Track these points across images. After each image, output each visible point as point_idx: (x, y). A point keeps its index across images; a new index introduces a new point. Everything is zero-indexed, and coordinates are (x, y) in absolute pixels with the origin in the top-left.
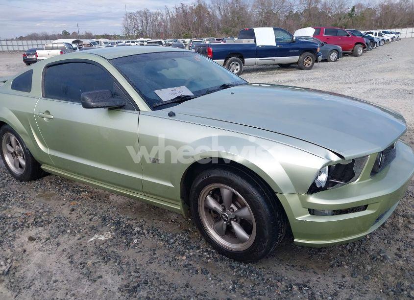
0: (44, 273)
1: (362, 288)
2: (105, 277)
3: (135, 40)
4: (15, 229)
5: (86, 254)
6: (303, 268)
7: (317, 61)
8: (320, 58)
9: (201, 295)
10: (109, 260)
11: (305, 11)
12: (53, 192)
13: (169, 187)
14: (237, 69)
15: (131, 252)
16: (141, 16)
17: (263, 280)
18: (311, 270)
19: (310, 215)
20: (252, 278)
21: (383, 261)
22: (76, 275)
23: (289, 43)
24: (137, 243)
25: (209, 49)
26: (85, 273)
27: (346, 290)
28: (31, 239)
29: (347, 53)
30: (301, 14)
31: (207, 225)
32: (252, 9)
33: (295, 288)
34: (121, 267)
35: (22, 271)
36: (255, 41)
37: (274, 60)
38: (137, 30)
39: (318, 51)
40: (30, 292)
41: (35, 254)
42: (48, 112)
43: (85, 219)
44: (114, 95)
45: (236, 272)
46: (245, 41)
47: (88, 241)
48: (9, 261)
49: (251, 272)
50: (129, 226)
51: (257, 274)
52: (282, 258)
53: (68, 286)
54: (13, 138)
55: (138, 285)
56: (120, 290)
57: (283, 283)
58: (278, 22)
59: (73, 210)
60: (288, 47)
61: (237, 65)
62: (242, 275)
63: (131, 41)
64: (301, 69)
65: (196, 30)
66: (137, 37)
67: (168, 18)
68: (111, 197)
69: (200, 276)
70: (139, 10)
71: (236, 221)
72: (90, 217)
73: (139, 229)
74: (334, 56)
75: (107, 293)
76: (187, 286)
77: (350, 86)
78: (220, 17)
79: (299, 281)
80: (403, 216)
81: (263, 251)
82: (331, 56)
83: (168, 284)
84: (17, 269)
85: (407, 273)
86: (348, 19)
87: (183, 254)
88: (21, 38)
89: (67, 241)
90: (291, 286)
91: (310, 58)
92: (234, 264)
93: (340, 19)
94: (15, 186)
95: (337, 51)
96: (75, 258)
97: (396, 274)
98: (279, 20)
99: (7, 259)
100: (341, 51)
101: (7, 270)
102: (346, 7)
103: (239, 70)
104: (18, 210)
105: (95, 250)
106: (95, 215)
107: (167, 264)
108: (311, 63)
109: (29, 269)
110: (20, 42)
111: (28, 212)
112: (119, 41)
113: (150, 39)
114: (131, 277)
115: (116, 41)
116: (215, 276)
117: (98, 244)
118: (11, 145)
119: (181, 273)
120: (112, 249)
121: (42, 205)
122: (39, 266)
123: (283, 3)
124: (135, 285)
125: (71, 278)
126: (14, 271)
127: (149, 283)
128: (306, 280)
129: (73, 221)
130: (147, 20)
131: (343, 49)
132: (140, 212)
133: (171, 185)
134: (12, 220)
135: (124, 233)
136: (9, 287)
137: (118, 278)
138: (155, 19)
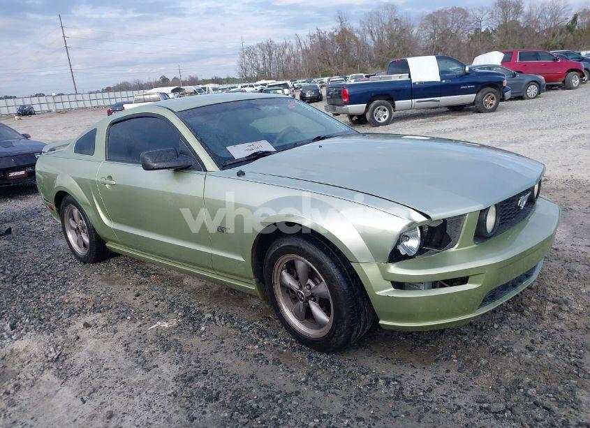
0: (95, 360)
1: (467, 384)
2: (161, 367)
3: (253, 84)
4: (70, 314)
5: (145, 342)
6: (400, 361)
7: (503, 99)
8: (508, 95)
9: (266, 386)
10: (169, 348)
11: (500, 27)
12: (118, 275)
13: (239, 262)
14: (385, 117)
15: (195, 340)
16: (263, 50)
17: (345, 372)
18: (409, 364)
19: (393, 289)
20: (332, 371)
21: (504, 354)
22: (130, 363)
23: (461, 76)
24: (205, 331)
25: (344, 92)
26: (139, 361)
27: (445, 386)
28: (87, 325)
29: (555, 85)
30: (494, 31)
31: (284, 307)
32: (419, 30)
33: (381, 382)
34: (181, 357)
35: (72, 359)
36: (410, 77)
37: (439, 101)
38: (258, 69)
39: (505, 85)
40: (78, 380)
41: (88, 341)
42: (110, 177)
43: (150, 306)
44: (180, 154)
45: (315, 363)
46: (396, 78)
47: (149, 329)
48: (59, 347)
49: (333, 363)
50: (201, 313)
51: (339, 366)
52: (375, 350)
53: (119, 374)
54: (76, 211)
55: (196, 375)
56: (175, 380)
57: (368, 376)
58: (459, 45)
59: (138, 295)
60: (458, 82)
61: (385, 110)
62: (320, 367)
63: (248, 84)
64: (479, 111)
65: (340, 65)
66: (258, 79)
67: (300, 50)
68: (186, 281)
69: (270, 367)
70: (259, 42)
71: (314, 301)
72: (156, 302)
73: (210, 315)
74: (532, 90)
75: (160, 382)
76: (252, 377)
77: (545, 132)
78: (372, 45)
79: (389, 375)
80: (554, 302)
81: (343, 336)
82: (528, 91)
83: (231, 374)
84: (67, 356)
85: (533, 369)
86: (567, 34)
87: (256, 343)
88: (108, 90)
89: (126, 329)
90: (377, 380)
91: (493, 95)
92: (313, 355)
93: (554, 36)
94: (78, 269)
95: (537, 83)
96: (132, 346)
97: (517, 369)
98: (460, 43)
99: (57, 346)
100: (544, 82)
101: (56, 357)
102: (563, 17)
103: (387, 117)
104: (77, 294)
105: (155, 338)
106: (163, 300)
107: (235, 353)
108: (494, 102)
109: (80, 358)
110: (106, 95)
111: (88, 297)
112: (233, 86)
113: (274, 81)
114: (190, 367)
115: (229, 86)
116: (288, 368)
117: (159, 332)
118: (74, 220)
119: (248, 363)
120: (175, 337)
121: (104, 289)
122: (91, 353)
123: (465, 18)
124: (193, 375)
125: (124, 367)
126: (63, 358)
127: (209, 374)
128: (399, 374)
129: (136, 307)
130: (270, 54)
131: (547, 80)
132: (215, 297)
133: (241, 259)
134: (69, 306)
135: (192, 320)
136: (57, 374)
137: (175, 368)
138: (281, 52)
